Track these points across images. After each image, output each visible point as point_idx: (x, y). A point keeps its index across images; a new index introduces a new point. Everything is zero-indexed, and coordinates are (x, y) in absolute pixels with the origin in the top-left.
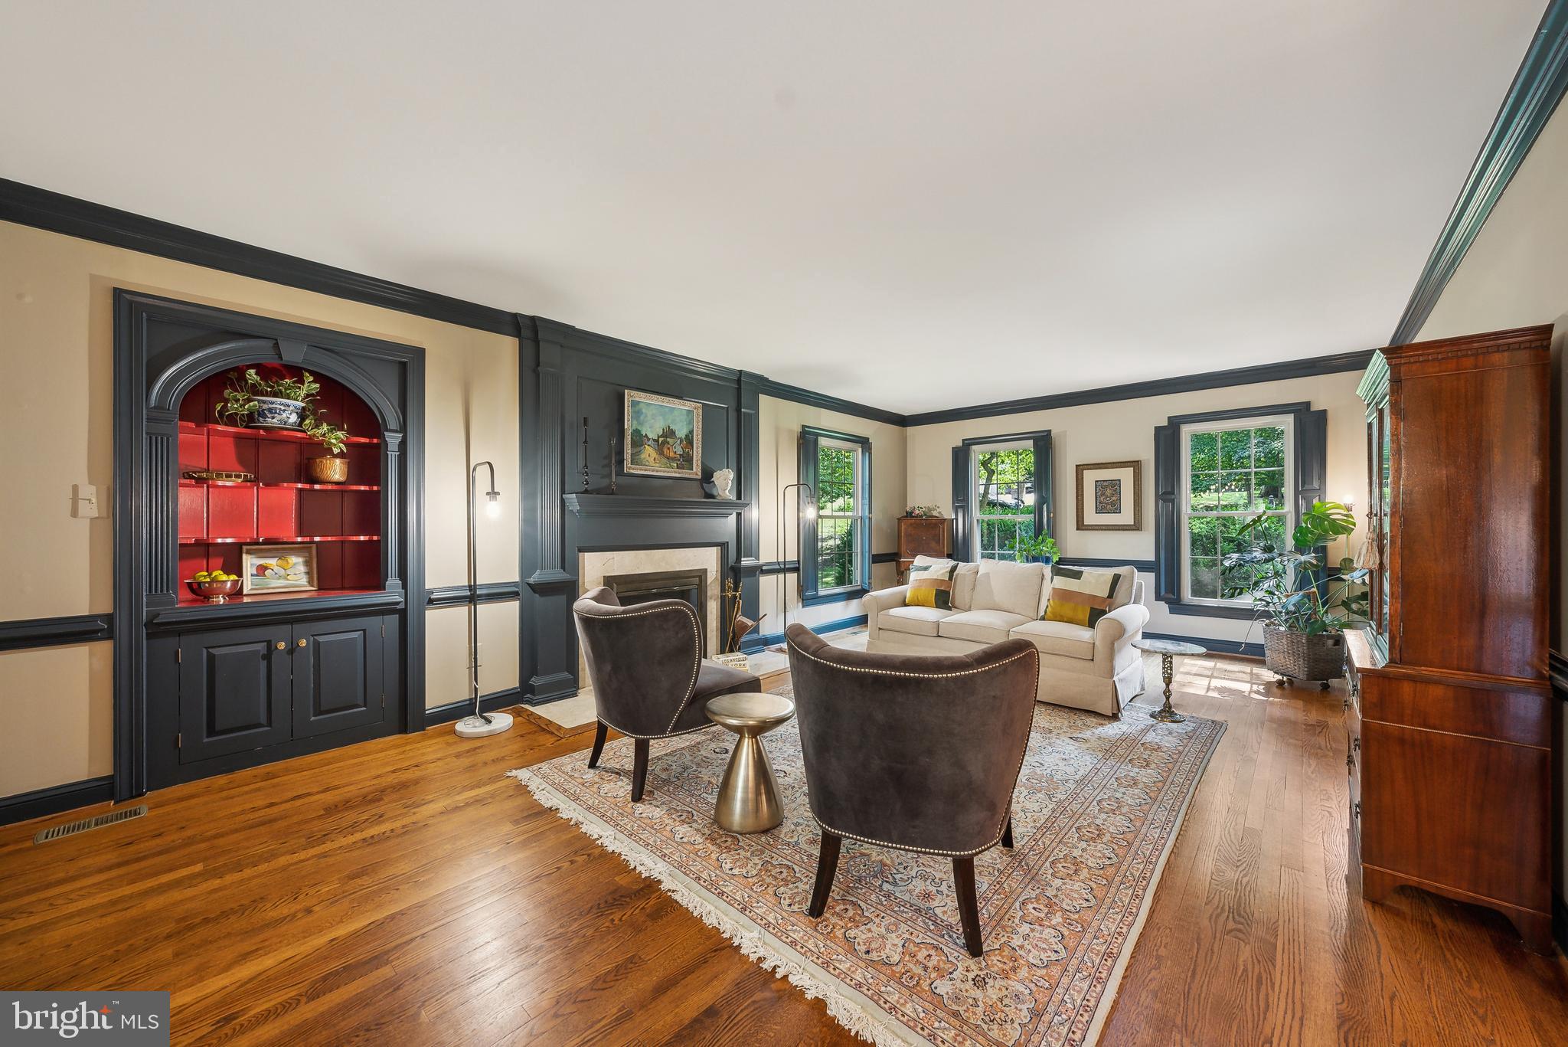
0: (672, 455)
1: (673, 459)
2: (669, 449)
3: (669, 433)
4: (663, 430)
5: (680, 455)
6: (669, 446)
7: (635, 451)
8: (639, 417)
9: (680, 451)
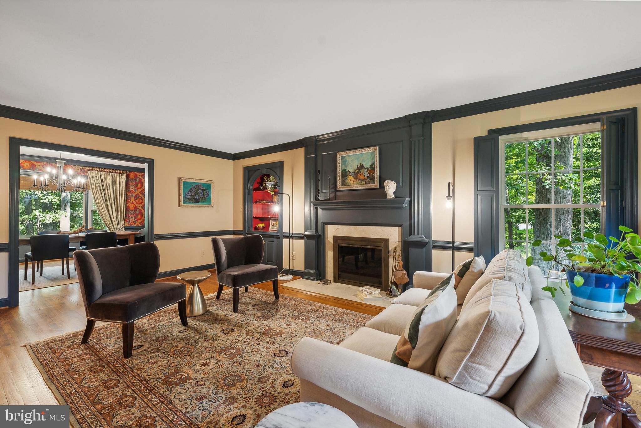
0: (362, 178)
1: (363, 180)
2: (361, 175)
3: (362, 167)
4: (358, 166)
5: (367, 177)
6: (361, 174)
7: (344, 179)
8: (345, 163)
9: (366, 174)
